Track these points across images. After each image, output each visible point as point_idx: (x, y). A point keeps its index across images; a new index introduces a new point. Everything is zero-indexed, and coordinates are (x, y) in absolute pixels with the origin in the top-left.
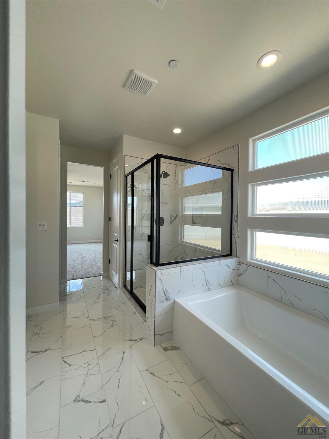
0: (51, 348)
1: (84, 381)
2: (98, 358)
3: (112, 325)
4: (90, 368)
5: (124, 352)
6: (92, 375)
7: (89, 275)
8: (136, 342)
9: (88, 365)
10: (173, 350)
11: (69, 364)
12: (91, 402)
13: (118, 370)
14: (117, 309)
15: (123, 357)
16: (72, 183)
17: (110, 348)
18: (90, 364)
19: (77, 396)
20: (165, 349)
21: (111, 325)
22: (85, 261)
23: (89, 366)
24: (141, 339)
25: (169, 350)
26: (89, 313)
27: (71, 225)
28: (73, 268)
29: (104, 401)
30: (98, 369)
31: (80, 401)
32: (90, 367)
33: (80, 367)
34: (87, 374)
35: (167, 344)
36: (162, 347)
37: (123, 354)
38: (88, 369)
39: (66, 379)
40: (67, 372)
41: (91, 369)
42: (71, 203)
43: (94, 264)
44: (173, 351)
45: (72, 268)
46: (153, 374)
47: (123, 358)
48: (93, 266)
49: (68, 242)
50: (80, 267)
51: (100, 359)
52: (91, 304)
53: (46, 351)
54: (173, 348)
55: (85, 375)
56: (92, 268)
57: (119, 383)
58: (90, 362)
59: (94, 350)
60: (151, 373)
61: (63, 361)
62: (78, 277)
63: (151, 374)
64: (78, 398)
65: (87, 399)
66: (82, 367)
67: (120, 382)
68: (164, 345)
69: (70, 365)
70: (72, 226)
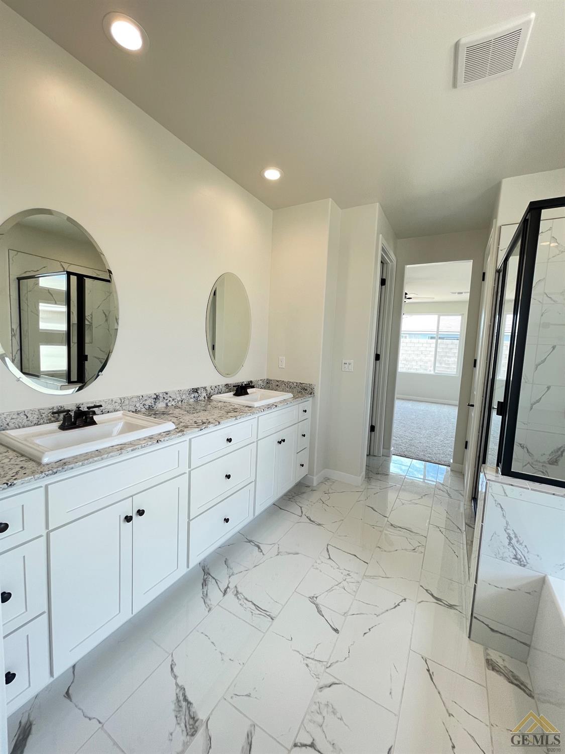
0: (324, 526)
1: (332, 588)
2: (364, 575)
3: (414, 550)
4: (347, 580)
5: (405, 599)
6: (344, 589)
7: (429, 457)
8: (436, 601)
9: (348, 574)
10: (512, 683)
11: (329, 556)
12: (323, 616)
13: (379, 615)
14: (440, 531)
15: (398, 605)
16: (434, 298)
17: (388, 578)
18: (350, 576)
19: (315, 596)
20: (491, 665)
21: (413, 548)
22: (437, 435)
23: (349, 577)
24: (451, 606)
25: (501, 675)
26: (392, 512)
27: (436, 371)
28: (411, 440)
29: (336, 631)
30: (355, 589)
31: (314, 604)
32: (349, 579)
33: (338, 568)
34: (340, 583)
35: (504, 660)
36: (488, 654)
37: (402, 601)
38: (344, 579)
39: (317, 569)
40: (322, 562)
41: (347, 582)
42: (440, 333)
43: (449, 444)
44: (510, 684)
45: (409, 439)
46: (430, 674)
47: (396, 606)
48: (444, 446)
49: (396, 396)
50: (423, 440)
51: (366, 579)
52: (403, 502)
53: (319, 525)
54: (516, 680)
55: (337, 583)
56: (440, 449)
57: (368, 631)
58: (352, 572)
59: (367, 563)
60: (428, 670)
61: (326, 548)
62: (411, 455)
63: (427, 672)
64: (315, 599)
65: (322, 609)
66: (341, 571)
67: (371, 631)
68: (495, 656)
69: (330, 558)
70: (436, 373)
